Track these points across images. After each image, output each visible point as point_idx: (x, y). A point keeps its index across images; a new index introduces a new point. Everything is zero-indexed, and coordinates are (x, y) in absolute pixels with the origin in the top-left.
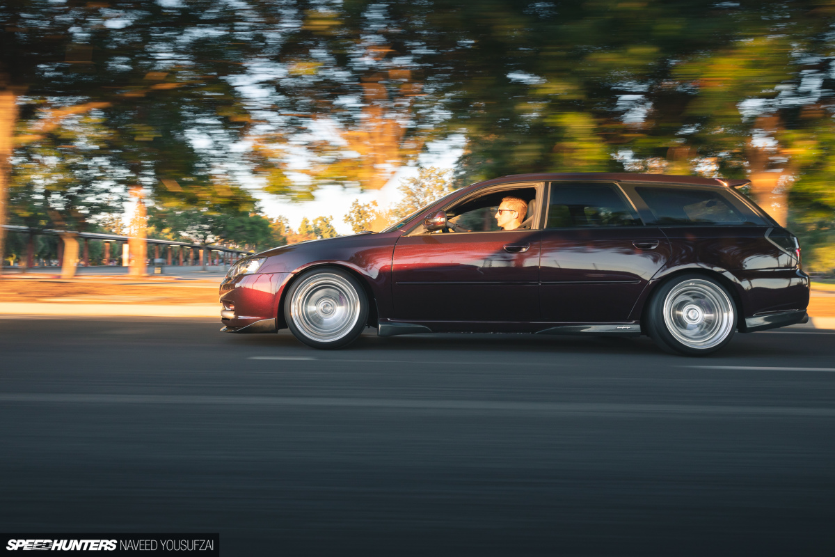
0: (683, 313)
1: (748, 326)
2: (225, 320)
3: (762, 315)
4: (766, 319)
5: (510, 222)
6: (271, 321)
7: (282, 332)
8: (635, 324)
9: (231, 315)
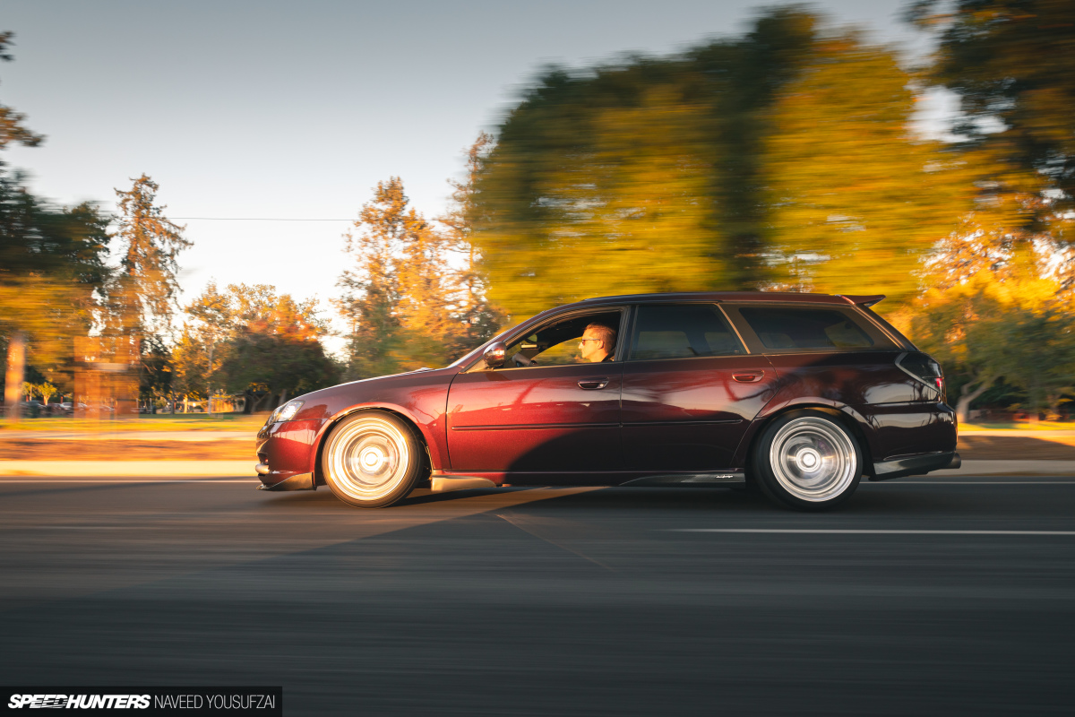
0: (797, 459)
1: (877, 473)
2: (261, 475)
3: (895, 459)
4: (901, 464)
5: (594, 353)
6: (306, 477)
7: (320, 488)
8: (739, 472)
9: (265, 470)
